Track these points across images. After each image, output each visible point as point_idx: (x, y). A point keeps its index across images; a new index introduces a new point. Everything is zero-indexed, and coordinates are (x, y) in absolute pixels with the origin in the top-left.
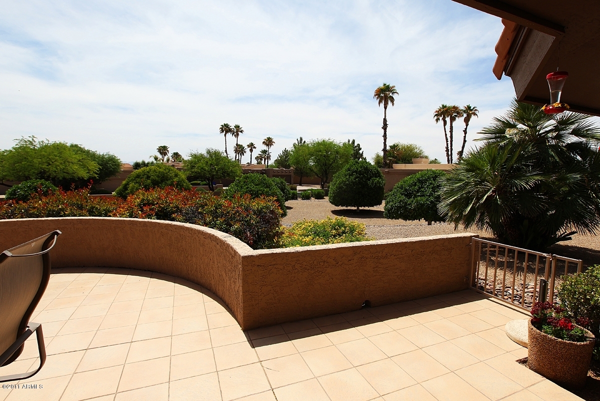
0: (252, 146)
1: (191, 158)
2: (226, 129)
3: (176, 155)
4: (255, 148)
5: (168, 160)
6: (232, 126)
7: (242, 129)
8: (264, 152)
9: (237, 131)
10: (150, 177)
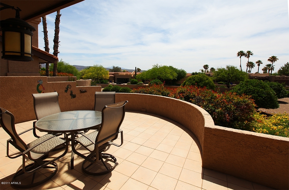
0: (259, 63)
1: (217, 70)
2: (241, 54)
3: (212, 69)
4: (262, 63)
5: (208, 71)
6: (245, 52)
7: (252, 53)
8: (269, 65)
9: (249, 54)
10: (195, 80)
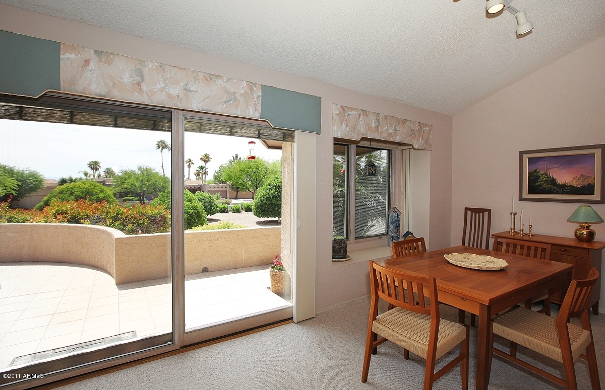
0: (190, 162)
1: (121, 174)
2: (162, 145)
3: (109, 172)
5: (99, 176)
8: (202, 168)
10: (73, 193)
